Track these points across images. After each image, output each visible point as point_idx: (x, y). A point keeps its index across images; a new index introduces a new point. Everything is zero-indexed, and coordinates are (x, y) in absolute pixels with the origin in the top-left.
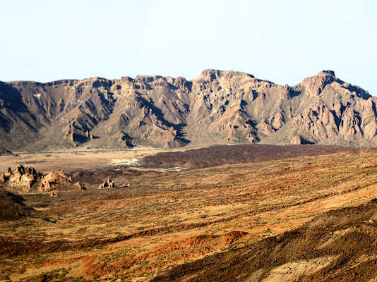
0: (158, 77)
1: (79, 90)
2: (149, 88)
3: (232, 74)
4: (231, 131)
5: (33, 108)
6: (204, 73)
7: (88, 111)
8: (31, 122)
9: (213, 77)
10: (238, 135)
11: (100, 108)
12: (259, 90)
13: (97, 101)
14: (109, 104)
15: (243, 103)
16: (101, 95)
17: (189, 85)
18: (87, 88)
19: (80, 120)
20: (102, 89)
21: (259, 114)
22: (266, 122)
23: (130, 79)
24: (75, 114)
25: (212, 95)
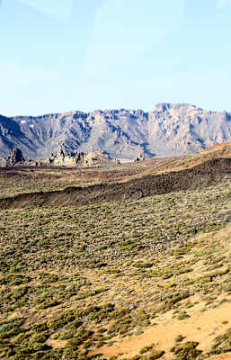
0: (122, 110)
1: (63, 122)
2: (116, 118)
3: (179, 106)
4: (185, 147)
5: (29, 135)
6: (157, 106)
7: (72, 136)
8: (30, 144)
9: (164, 108)
10: (192, 149)
11: (80, 134)
12: (202, 116)
13: (78, 129)
14: (87, 131)
15: (191, 126)
16: (81, 124)
17: (146, 115)
18: (69, 119)
19: (67, 142)
20: (80, 120)
21: (205, 133)
22: (212, 139)
23: (101, 112)
24: (63, 138)
25: (165, 122)
